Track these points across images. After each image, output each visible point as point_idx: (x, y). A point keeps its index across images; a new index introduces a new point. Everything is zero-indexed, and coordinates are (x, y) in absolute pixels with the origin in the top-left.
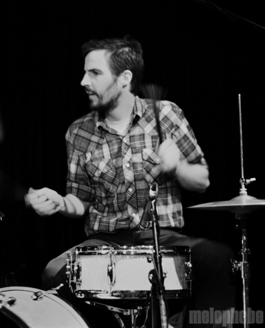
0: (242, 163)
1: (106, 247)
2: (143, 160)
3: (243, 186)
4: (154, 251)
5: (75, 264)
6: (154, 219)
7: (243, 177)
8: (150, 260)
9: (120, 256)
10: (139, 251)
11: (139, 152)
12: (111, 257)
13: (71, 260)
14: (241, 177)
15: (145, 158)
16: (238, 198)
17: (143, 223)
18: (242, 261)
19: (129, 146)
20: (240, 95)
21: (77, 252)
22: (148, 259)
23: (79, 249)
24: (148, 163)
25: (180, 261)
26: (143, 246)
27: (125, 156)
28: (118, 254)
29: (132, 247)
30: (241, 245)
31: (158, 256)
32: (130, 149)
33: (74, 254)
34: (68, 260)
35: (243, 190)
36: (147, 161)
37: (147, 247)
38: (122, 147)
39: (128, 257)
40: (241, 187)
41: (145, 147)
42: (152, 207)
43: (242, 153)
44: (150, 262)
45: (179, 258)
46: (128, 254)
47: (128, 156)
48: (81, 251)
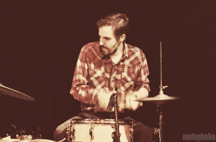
0: (161, 78)
1: (88, 119)
2: (121, 78)
3: (161, 90)
4: (115, 122)
5: (72, 128)
6: (116, 106)
7: (161, 85)
8: (113, 127)
9: (96, 125)
10: (106, 122)
11: (120, 74)
12: (91, 125)
13: (70, 126)
14: (160, 85)
15: (123, 77)
16: (158, 96)
17: (109, 108)
18: (159, 128)
19: (116, 70)
20: (161, 42)
21: (73, 122)
22: (112, 126)
23: (74, 120)
24: (123, 80)
25: (127, 128)
26: (107, 119)
27: (113, 74)
28: (96, 123)
29: (102, 120)
30: (159, 120)
31: (117, 125)
32: (116, 71)
33: (71, 123)
34: (68, 126)
35: (161, 92)
36: (123, 79)
37: (109, 120)
38: (113, 70)
39: (100, 125)
40: (160, 91)
41: (123, 72)
42: (114, 99)
43: (161, 72)
44: (113, 128)
45: (127, 126)
46: (100, 123)
47: (114, 75)
48: (75, 121)
